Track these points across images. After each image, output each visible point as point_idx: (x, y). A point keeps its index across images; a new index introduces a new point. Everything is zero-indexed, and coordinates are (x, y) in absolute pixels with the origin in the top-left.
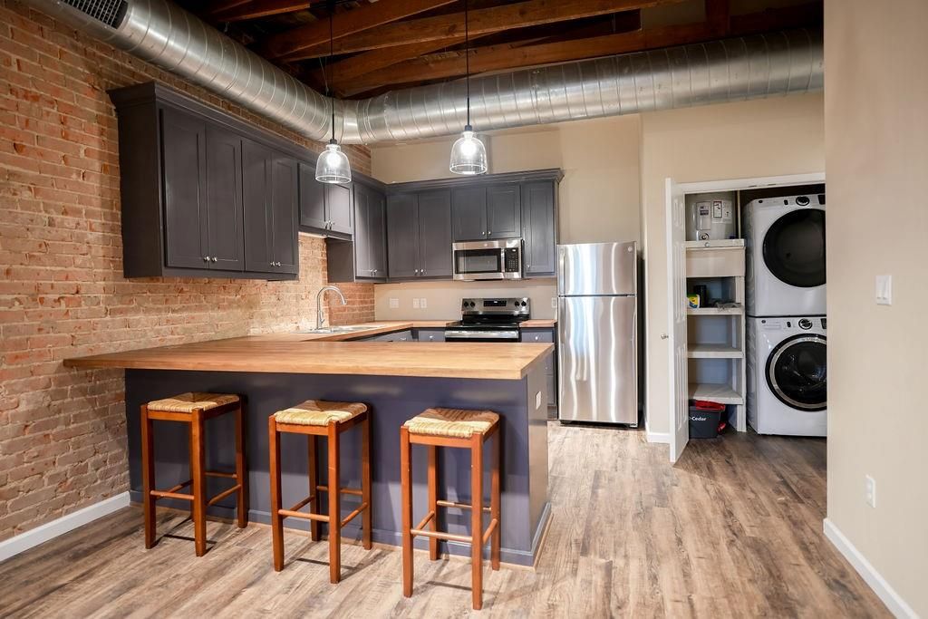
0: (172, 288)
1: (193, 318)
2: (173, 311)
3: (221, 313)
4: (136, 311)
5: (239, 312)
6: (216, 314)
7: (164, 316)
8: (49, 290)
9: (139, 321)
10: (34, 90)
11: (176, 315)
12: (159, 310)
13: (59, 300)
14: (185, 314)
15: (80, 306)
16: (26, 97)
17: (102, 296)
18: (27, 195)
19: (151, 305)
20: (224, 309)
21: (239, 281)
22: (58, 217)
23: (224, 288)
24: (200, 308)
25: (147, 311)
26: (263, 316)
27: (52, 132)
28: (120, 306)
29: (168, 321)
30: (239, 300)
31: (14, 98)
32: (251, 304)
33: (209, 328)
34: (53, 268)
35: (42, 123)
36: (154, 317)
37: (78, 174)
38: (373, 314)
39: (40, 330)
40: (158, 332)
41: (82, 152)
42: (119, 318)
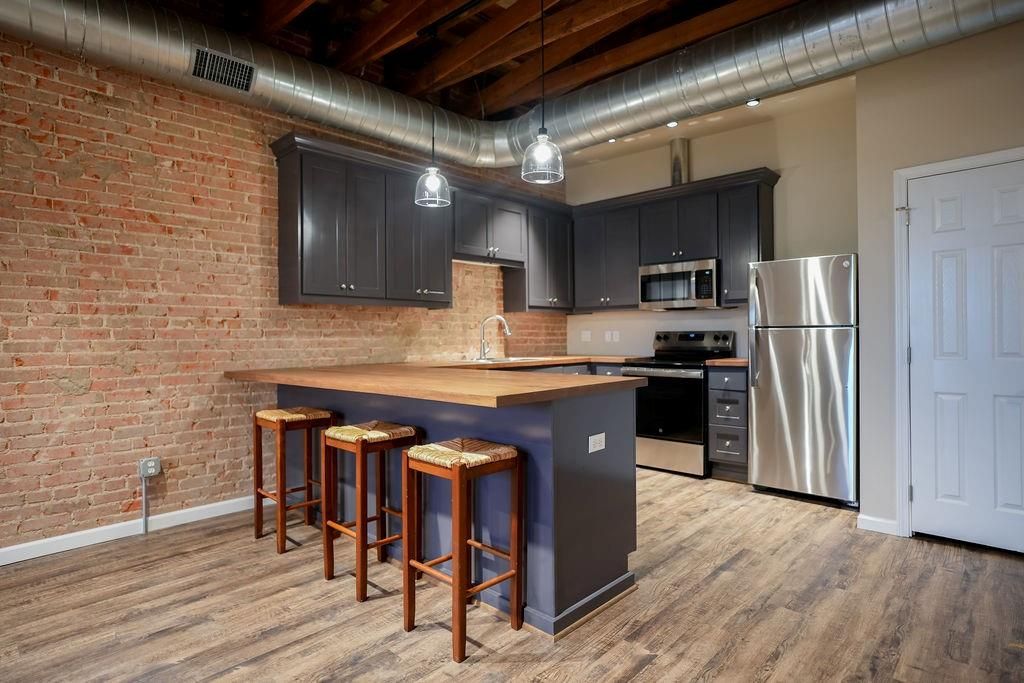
0: (325, 314)
1: (345, 342)
2: (325, 335)
3: (375, 339)
4: (290, 334)
5: (396, 339)
6: (369, 340)
7: (316, 339)
8: (214, 314)
9: (291, 343)
10: (210, 153)
11: (327, 339)
12: (311, 334)
13: (223, 322)
14: (336, 339)
15: (239, 327)
16: (203, 159)
17: (259, 320)
18: (201, 238)
19: (304, 329)
20: (379, 335)
21: (396, 309)
22: (224, 254)
23: (379, 315)
24: (353, 334)
25: (300, 334)
26: (422, 344)
27: (222, 185)
28: (275, 329)
29: (319, 344)
30: (395, 328)
31: (193, 161)
32: (409, 332)
33: (361, 352)
34: (219, 296)
35: (215, 178)
36: (306, 340)
37: (243, 217)
38: (565, 348)
39: (206, 346)
40: (310, 353)
41: (246, 199)
42: (273, 339)
